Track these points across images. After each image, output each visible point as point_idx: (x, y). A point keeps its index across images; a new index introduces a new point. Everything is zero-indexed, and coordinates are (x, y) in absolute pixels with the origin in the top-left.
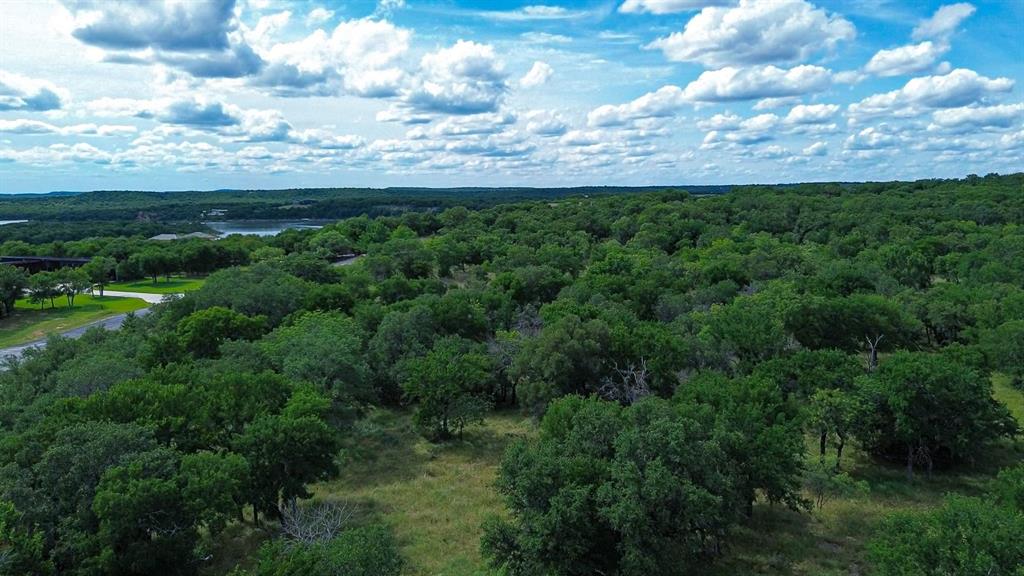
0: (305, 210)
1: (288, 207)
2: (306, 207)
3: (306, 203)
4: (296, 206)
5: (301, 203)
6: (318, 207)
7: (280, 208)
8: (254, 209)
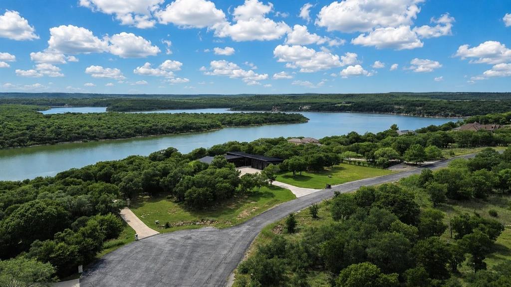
0: (348, 106)
1: (340, 105)
2: (348, 105)
3: (349, 103)
4: (343, 105)
5: (346, 103)
6: (354, 105)
7: (336, 105)
8: (323, 105)
